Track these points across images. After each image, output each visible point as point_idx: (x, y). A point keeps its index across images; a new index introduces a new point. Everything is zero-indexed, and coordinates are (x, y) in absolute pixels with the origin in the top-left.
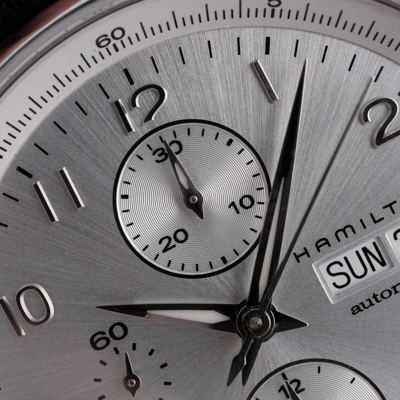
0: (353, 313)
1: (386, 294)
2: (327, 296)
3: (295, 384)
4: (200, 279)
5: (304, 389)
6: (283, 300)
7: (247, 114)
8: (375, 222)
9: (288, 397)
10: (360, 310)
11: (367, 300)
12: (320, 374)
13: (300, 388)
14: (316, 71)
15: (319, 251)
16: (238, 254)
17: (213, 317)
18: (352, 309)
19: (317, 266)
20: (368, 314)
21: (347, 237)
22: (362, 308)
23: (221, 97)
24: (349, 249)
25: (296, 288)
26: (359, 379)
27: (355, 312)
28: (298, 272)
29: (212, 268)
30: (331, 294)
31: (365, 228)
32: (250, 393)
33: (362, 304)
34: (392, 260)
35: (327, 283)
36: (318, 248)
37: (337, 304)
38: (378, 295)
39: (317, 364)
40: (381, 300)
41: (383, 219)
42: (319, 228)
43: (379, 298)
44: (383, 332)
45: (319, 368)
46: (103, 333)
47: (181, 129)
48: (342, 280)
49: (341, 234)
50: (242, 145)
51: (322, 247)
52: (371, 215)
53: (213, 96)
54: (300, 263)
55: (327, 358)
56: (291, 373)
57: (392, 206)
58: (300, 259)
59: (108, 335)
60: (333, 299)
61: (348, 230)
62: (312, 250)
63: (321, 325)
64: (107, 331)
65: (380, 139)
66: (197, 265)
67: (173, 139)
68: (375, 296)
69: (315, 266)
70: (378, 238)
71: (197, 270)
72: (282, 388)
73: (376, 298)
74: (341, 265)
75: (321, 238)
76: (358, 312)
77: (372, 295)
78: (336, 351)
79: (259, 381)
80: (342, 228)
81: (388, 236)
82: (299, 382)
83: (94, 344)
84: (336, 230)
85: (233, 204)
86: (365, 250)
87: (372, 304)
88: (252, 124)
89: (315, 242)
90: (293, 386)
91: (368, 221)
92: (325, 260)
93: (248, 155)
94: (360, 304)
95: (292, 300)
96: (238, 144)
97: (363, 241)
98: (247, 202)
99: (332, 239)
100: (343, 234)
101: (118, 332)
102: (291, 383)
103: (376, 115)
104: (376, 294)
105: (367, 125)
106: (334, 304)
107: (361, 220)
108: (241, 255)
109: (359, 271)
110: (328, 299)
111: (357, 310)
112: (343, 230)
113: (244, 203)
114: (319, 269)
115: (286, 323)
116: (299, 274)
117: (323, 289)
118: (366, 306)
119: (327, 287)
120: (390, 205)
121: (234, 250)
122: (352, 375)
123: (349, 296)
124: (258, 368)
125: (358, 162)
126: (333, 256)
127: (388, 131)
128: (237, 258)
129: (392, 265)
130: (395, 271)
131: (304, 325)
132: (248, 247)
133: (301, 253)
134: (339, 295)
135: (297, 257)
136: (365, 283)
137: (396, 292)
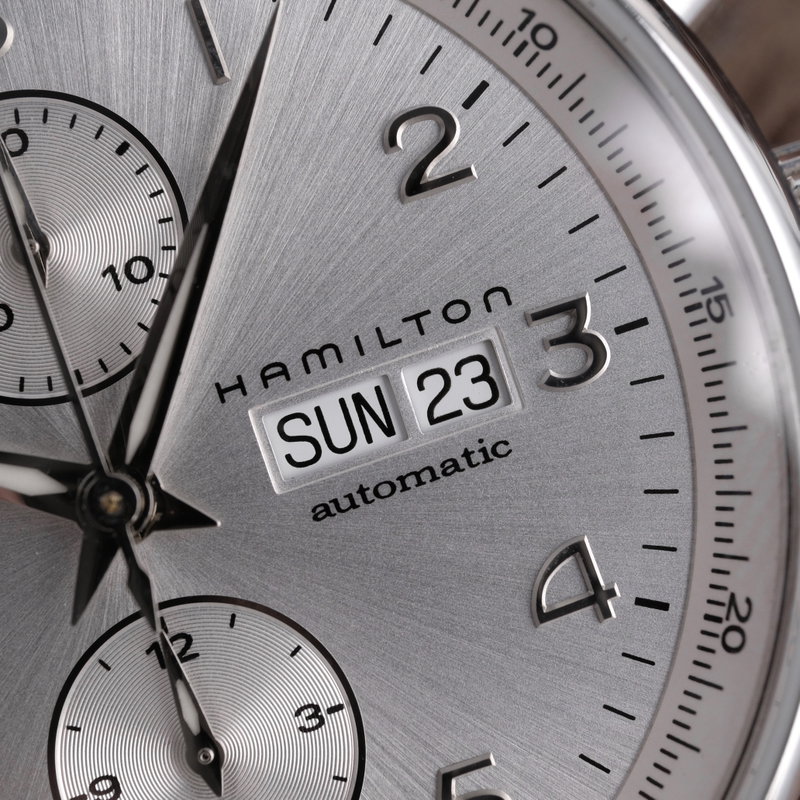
0: (316, 518)
1: (385, 490)
2: (268, 477)
3: (182, 642)
4: (24, 408)
5: (197, 655)
6: (181, 472)
7: (163, 97)
8: (384, 345)
9: (163, 666)
10: (329, 514)
11: (345, 497)
12: (233, 630)
13: (189, 652)
14: (311, 35)
15: (266, 386)
16: (106, 370)
17: (35, 483)
18: (314, 510)
19: (259, 416)
20: (344, 523)
21: (324, 366)
22: (333, 510)
23: (119, 56)
24: (325, 391)
25: (210, 452)
26: (309, 651)
27: (320, 516)
28: (218, 422)
29: (51, 389)
30: (279, 475)
31: (362, 353)
32: (88, 647)
33: (335, 501)
34: (407, 425)
35: (273, 453)
36: (265, 379)
37: (285, 495)
38: (368, 489)
39: (230, 608)
40: (373, 500)
41: (399, 341)
42: (272, 341)
43: (370, 494)
44: (367, 565)
45: (233, 616)
47: (30, 107)
48: (304, 452)
49: (313, 360)
50: (145, 158)
51: (274, 380)
52: (378, 330)
53: (103, 53)
54: (226, 405)
55: (251, 600)
56: (177, 620)
57: (421, 319)
58: (226, 395)
60: (282, 484)
61: (329, 354)
62: (253, 382)
63: (248, 532)
65: (415, 185)
66: (22, 380)
67: (13, 125)
68: (362, 491)
69: (254, 415)
70: (385, 378)
71: (21, 389)
72: (154, 647)
73: (363, 495)
74: (308, 422)
75: (274, 361)
76: (324, 517)
77: (357, 488)
78: (271, 587)
79: (111, 625)
80: (318, 348)
81: (407, 379)
82: (189, 640)
84: (305, 350)
85: (111, 270)
86: (358, 399)
87: (354, 506)
88: (170, 120)
89: (261, 367)
90: (176, 648)
91: (370, 341)
92: (274, 408)
93: (155, 179)
94: (330, 502)
95: (200, 475)
96: (137, 155)
97: (354, 380)
98: (139, 270)
99: (295, 368)
100: (318, 359)
102: (173, 639)
103: (414, 138)
104: (365, 487)
105: (394, 155)
106: (281, 495)
107: (357, 339)
108: (112, 372)
109: (341, 438)
110: (269, 483)
111: (324, 513)
112: (320, 352)
113: (130, 272)
114: (263, 425)
115: (179, 516)
116: (220, 426)
117: (263, 462)
118: (343, 508)
119: (272, 460)
120: (417, 317)
121: (101, 362)
122: (297, 639)
123: (312, 482)
124: (111, 600)
125: (367, 223)
126: (292, 401)
127: (432, 172)
128: (104, 377)
129: (405, 437)
130: (410, 446)
131: (212, 523)
132: (129, 359)
133: (231, 384)
134: (293, 481)
135: (222, 392)
136: (348, 464)
137: (405, 488)
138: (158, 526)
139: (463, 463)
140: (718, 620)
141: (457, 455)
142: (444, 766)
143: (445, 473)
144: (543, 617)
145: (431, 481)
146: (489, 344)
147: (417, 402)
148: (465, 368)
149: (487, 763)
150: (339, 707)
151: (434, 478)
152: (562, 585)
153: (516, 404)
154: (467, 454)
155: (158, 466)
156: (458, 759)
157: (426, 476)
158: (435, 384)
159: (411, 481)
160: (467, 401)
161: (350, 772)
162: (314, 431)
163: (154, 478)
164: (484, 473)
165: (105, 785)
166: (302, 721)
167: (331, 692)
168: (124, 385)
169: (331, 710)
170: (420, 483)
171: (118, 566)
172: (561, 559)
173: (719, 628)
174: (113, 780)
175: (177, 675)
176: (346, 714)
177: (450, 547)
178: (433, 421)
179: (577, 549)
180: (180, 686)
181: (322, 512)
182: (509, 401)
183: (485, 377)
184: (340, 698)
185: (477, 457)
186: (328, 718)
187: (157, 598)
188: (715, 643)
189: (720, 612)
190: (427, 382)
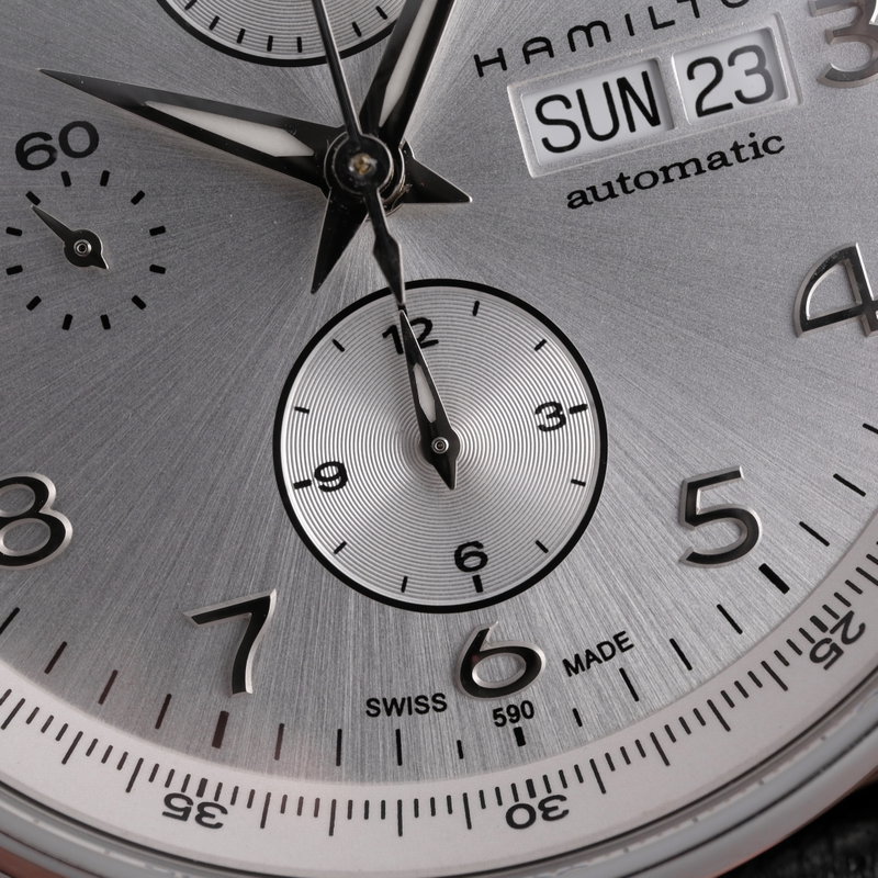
0: (571, 205)
1: (646, 180)
2: (523, 159)
3: (421, 327)
4: (271, 68)
5: (436, 342)
6: (432, 147)
8: (656, 26)
9: (400, 351)
10: (585, 202)
11: (604, 185)
12: (476, 318)
13: (428, 338)
15: (528, 61)
16: (359, 34)
17: (281, 144)
18: (569, 197)
19: (517, 93)
20: (600, 212)
21: (591, 44)
22: (590, 197)
24: (590, 72)
25: (465, 127)
26: (554, 346)
27: (576, 203)
28: (474, 97)
29: (300, 50)
30: (535, 159)
31: (632, 33)
32: (323, 325)
33: (593, 189)
34: (674, 113)
35: (528, 134)
36: (527, 54)
37: (541, 179)
38: (629, 178)
39: (474, 295)
40: (633, 191)
41: (672, 23)
42: (536, 15)
43: (630, 184)
44: (622, 258)
45: (477, 304)
46: (47, 137)
48: (562, 136)
49: (579, 37)
51: (536, 55)
52: (651, 9)
54: (484, 79)
55: (497, 287)
56: (418, 303)
58: (485, 69)
59: (55, 143)
60: (538, 167)
61: (597, 32)
62: (514, 57)
63: (499, 216)
64: (55, 134)
66: (271, 39)
68: (622, 179)
69: (513, 92)
70: (655, 62)
71: (269, 48)
72: (392, 330)
73: (623, 184)
74: (568, 105)
75: (538, 35)
76: (580, 205)
77: (617, 177)
78: (519, 275)
79: (348, 303)
80: (586, 25)
81: (676, 67)
82: (429, 325)
83: (22, 156)
84: (572, 26)
86: (624, 85)
87: (612, 195)
89: (524, 41)
90: (416, 331)
91: (641, 21)
92: (536, 87)
94: (588, 189)
95: (452, 151)
97: (621, 63)
99: (559, 44)
100: (585, 36)
101: (79, 140)
102: (414, 323)
104: (625, 176)
106: (536, 179)
107: (627, 17)
108: (366, 37)
109: (602, 124)
110: (524, 164)
111: (580, 201)
112: (587, 29)
114: (521, 107)
115: (430, 190)
116: (476, 100)
117: (519, 142)
118: (601, 196)
119: (529, 141)
121: (354, 25)
122: (543, 332)
123: (570, 168)
124: (350, 278)
126: (554, 81)
128: (357, 42)
129: (672, 126)
130: (674, 136)
131: (463, 199)
132: (384, 24)
133: (491, 57)
134: (550, 166)
135: (480, 65)
136: (609, 151)
137: (668, 180)
138: (406, 198)
139: (731, 157)
141: (726, 148)
142: (689, 476)
143: (711, 167)
144: (808, 325)
145: (696, 174)
146: (766, 33)
147: (684, 92)
148: (738, 59)
149: (736, 475)
150: (582, 408)
151: (700, 171)
152: (829, 293)
153: (792, 99)
154: (736, 148)
155: (409, 136)
156: (705, 470)
157: (691, 168)
158: (706, 73)
159: (675, 173)
160: (739, 94)
161: (590, 477)
162: (575, 115)
163: (406, 147)
164: (751, 170)
165: (331, 471)
166: (542, 419)
167: (574, 391)
168: (379, 51)
169: (574, 410)
170: (684, 175)
171: (364, 236)
172: (829, 264)
174: (341, 467)
175: (414, 359)
176: (589, 415)
177: (712, 245)
178: (701, 113)
179: (847, 258)
180: (418, 371)
181: (579, 199)
182: (784, 95)
183: (760, 69)
184: (584, 397)
185: (747, 152)
186: (570, 418)
187: (405, 277)
190: (698, 71)
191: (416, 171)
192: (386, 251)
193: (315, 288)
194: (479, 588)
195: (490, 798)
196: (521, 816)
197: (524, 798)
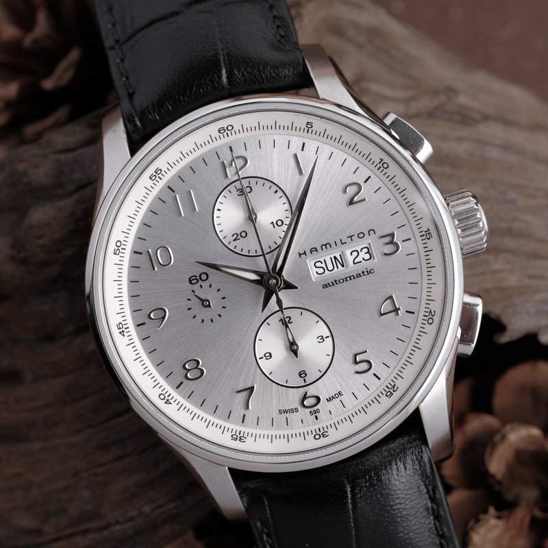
0: (323, 288)
1: (341, 281)
4: (249, 258)
5: (292, 322)
7: (287, 179)
8: (342, 244)
9: (283, 325)
11: (331, 282)
12: (302, 316)
13: (290, 321)
14: (325, 163)
16: (270, 248)
17: (253, 277)
18: (323, 286)
19: (309, 261)
20: (331, 289)
21: (327, 249)
22: (328, 286)
23: (276, 168)
24: (327, 255)
25: (297, 270)
26: (321, 322)
28: (299, 262)
29: (256, 253)
30: (314, 277)
31: (336, 246)
32: (264, 319)
34: (347, 264)
35: (313, 271)
36: (311, 252)
39: (301, 310)
40: (338, 284)
41: (346, 243)
42: (313, 242)
43: (338, 282)
44: (336, 300)
45: (302, 312)
46: (196, 276)
47: (253, 181)
48: (321, 271)
49: (324, 247)
50: (282, 194)
51: (313, 252)
52: (341, 240)
53: (272, 167)
54: (301, 258)
55: (306, 308)
56: (287, 313)
59: (198, 278)
60: (315, 279)
61: (328, 246)
62: (308, 252)
63: (306, 291)
64: (198, 276)
65: (351, 202)
66: (249, 251)
67: (248, 185)
68: (336, 281)
70: (342, 252)
71: (249, 253)
72: (281, 320)
74: (322, 263)
75: (314, 247)
76: (326, 288)
77: (334, 280)
78: (312, 305)
79: (271, 314)
81: (348, 252)
82: (290, 318)
83: (190, 282)
84: (322, 244)
85: (272, 223)
86: (335, 258)
87: (333, 285)
88: (289, 184)
89: (310, 249)
90: (287, 320)
91: (338, 242)
92: (314, 259)
93: (284, 200)
94: (327, 284)
95: (294, 276)
96: (280, 194)
97: (334, 253)
98: (280, 223)
99: (319, 249)
101: (204, 277)
102: (286, 318)
103: (351, 190)
105: (346, 195)
106: (315, 282)
107: (335, 242)
108: (272, 249)
109: (330, 267)
110: (312, 278)
112: (325, 245)
113: (278, 223)
114: (310, 263)
115: (289, 286)
117: (310, 273)
118: (330, 285)
119: (313, 273)
120: (351, 237)
121: (269, 246)
122: (318, 319)
123: (323, 279)
124: (271, 308)
125: (339, 212)
126: (318, 258)
127: (355, 199)
128: (270, 250)
129: (347, 267)
130: (348, 270)
131: (297, 288)
132: (277, 246)
133: (302, 253)
134: (318, 278)
135: (300, 255)
136: (332, 274)
137: (347, 281)
138: (283, 288)
139: (362, 274)
140: (427, 316)
141: (361, 272)
142: (355, 353)
143: (357, 277)
144: (382, 315)
146: (369, 244)
147: (350, 259)
148: (363, 250)
149: (366, 352)
150: (328, 337)
151: (354, 278)
152: (387, 307)
153: (376, 260)
154: (363, 272)
155: (283, 274)
156: (359, 351)
157: (352, 278)
158: (355, 254)
159: (348, 279)
160: (363, 259)
161: (331, 354)
162: (324, 265)
163: (283, 276)
164: (367, 277)
165: (268, 355)
166: (319, 340)
167: (326, 333)
168: (276, 253)
169: (326, 337)
170: (351, 279)
171: (274, 298)
172: (387, 300)
173: (427, 318)
174: (270, 354)
175: (287, 327)
176: (330, 338)
177: (358, 296)
178: (354, 264)
179: (391, 297)
180: (288, 329)
181: (325, 286)
182: (374, 259)
183: (368, 252)
184: (329, 334)
185: (366, 273)
186: (325, 339)
187: (284, 307)
188: (426, 322)
189: (427, 314)
190: (353, 253)
191: (286, 282)
192: (279, 302)
193: (262, 311)
194: (305, 382)
195: (310, 433)
196: (317, 437)
197: (318, 432)
